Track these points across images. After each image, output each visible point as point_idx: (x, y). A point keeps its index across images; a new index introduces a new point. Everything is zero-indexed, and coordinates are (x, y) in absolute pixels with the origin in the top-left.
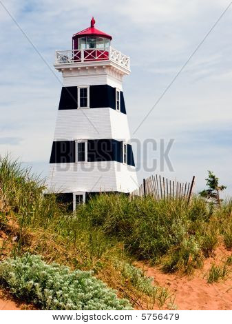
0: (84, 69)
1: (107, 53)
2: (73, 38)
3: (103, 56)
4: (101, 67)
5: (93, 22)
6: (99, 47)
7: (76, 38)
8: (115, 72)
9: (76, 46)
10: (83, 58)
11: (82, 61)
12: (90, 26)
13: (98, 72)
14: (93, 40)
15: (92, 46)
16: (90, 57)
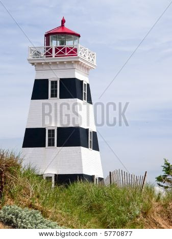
0: (55, 63)
1: (76, 50)
2: (46, 36)
3: (72, 52)
4: (70, 63)
5: (63, 21)
6: (69, 44)
7: (47, 36)
8: (83, 66)
9: (48, 43)
10: (54, 54)
11: (54, 57)
12: (60, 25)
13: (67, 67)
14: (63, 37)
15: (63, 43)
16: (60, 53)
